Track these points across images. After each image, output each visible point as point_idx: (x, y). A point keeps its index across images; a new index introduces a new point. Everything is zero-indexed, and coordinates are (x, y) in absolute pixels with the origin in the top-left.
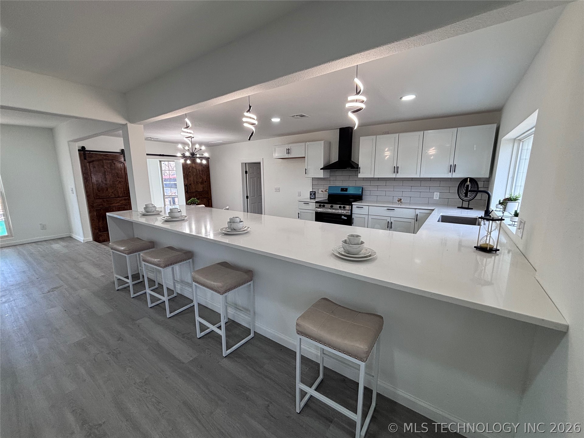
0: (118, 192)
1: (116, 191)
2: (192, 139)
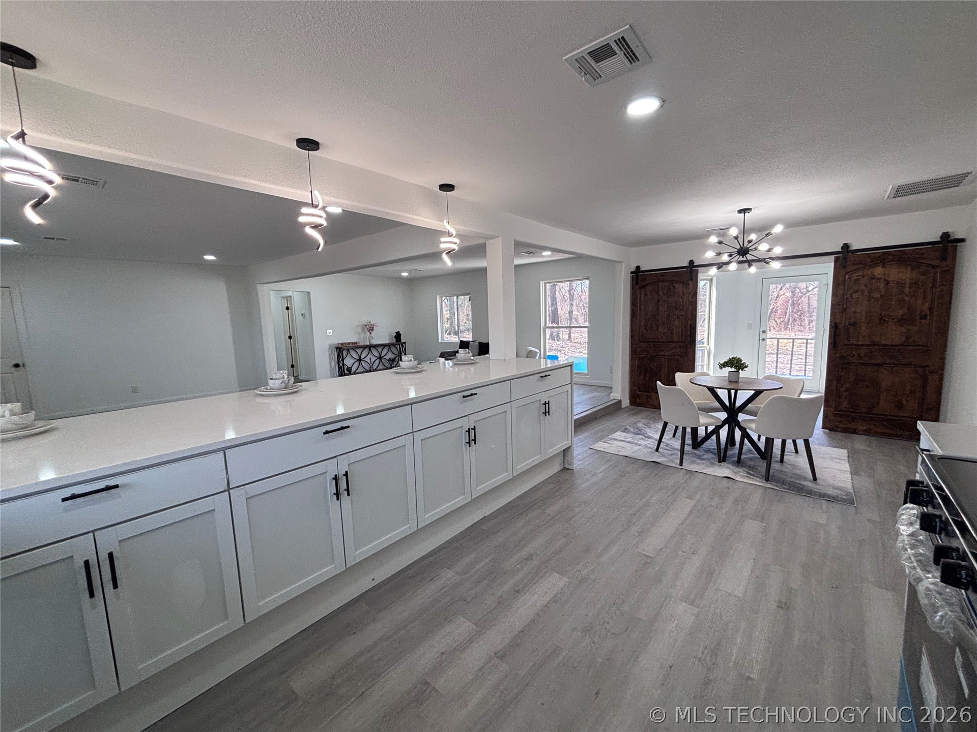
2: (746, 214)
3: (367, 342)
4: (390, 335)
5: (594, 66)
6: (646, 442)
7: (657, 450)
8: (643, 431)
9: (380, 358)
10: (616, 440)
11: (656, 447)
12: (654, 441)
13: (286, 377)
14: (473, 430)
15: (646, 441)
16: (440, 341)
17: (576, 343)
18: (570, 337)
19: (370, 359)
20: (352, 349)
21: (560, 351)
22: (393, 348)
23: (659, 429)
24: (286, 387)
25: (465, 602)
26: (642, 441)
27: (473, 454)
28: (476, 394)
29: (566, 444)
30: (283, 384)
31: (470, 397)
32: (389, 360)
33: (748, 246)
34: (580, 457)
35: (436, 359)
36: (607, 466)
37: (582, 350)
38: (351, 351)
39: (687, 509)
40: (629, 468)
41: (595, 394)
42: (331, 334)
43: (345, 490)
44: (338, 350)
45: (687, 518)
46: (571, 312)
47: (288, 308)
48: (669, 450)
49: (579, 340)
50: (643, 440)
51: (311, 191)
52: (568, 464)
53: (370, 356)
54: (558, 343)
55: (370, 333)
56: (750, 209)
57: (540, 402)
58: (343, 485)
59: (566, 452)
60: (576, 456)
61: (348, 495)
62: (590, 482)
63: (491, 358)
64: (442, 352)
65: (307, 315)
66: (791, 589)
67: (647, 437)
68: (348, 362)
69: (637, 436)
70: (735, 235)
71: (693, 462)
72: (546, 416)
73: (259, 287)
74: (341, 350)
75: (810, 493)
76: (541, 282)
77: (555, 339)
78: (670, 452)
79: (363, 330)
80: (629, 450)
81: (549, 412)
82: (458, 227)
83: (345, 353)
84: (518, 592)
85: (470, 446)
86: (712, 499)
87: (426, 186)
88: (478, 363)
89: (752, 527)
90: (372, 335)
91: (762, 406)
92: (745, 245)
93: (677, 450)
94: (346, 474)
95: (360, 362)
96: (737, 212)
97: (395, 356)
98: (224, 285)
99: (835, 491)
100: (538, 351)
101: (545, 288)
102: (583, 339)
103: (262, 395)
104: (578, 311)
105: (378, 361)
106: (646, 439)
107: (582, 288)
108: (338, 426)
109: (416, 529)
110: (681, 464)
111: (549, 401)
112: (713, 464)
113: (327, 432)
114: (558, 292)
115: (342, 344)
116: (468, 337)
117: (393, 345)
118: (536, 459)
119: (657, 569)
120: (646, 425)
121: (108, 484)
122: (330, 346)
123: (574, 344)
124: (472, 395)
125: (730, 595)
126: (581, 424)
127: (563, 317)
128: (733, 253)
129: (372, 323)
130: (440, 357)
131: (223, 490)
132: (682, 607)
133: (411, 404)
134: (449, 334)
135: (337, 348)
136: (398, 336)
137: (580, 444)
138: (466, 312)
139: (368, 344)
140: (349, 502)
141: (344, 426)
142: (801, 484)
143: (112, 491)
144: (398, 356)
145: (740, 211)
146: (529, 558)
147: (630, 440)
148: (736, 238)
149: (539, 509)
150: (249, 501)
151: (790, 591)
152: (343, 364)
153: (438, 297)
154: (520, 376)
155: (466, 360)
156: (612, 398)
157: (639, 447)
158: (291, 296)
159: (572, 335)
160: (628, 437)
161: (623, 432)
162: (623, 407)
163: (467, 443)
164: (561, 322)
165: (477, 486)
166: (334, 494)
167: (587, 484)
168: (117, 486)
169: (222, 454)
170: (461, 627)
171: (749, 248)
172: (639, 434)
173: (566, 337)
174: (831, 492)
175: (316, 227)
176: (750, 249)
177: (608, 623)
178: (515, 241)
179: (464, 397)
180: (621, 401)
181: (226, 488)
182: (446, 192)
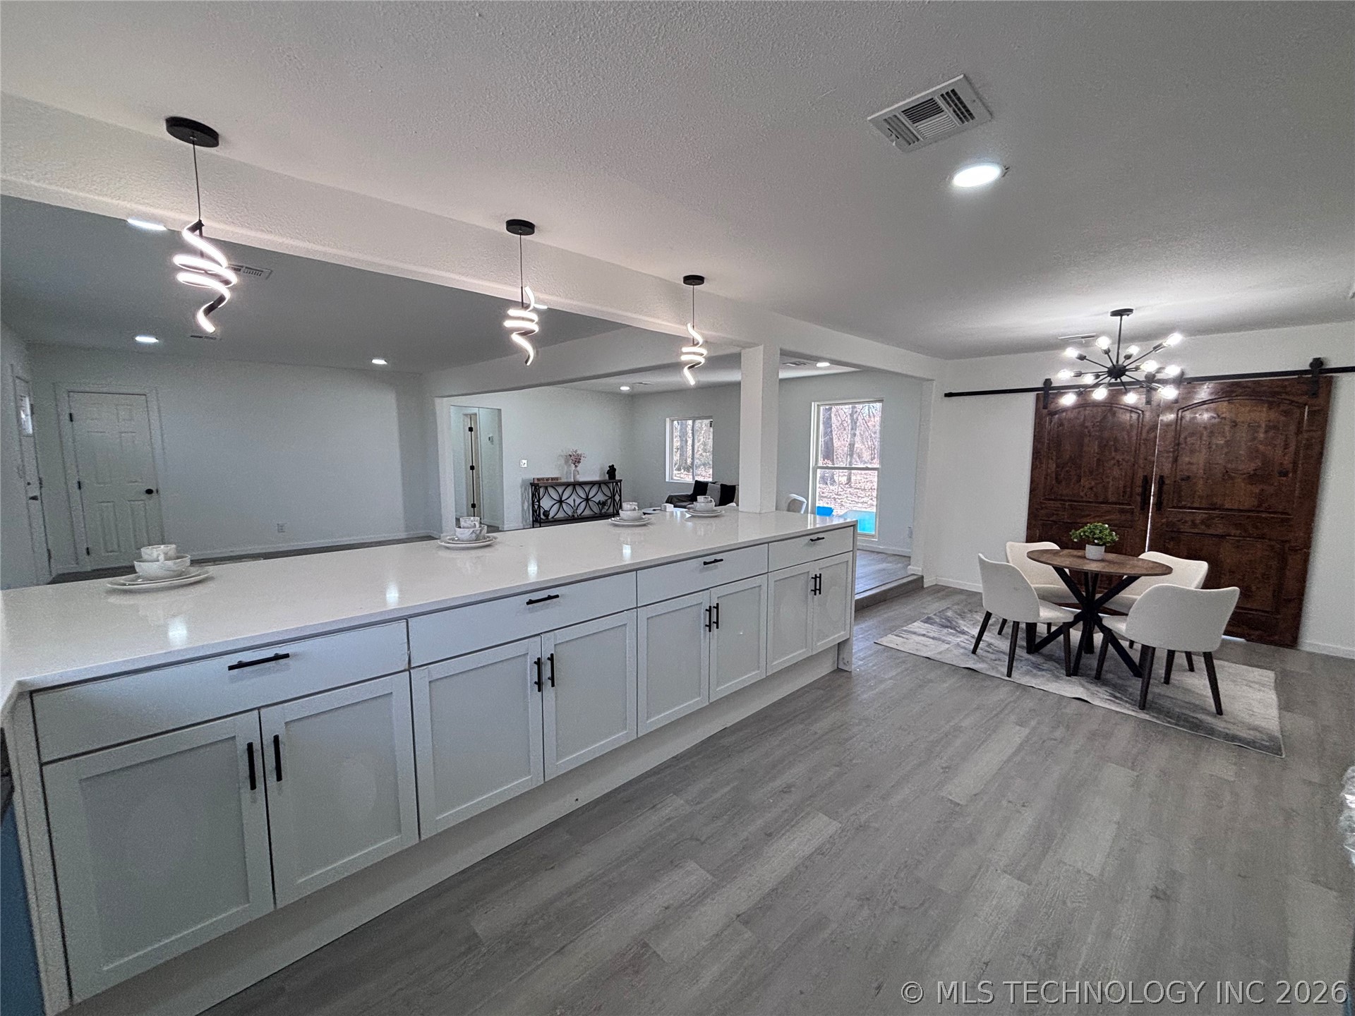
0: (1106, 488)
1: (1100, 485)
2: (1124, 317)
3: (571, 477)
4: (602, 469)
5: (911, 128)
6: (959, 639)
7: (974, 652)
8: (954, 623)
9: (587, 500)
10: (915, 633)
11: (972, 647)
12: (971, 639)
13: (478, 525)
14: (715, 610)
15: (958, 637)
16: (667, 480)
17: (859, 489)
18: (849, 479)
19: (574, 500)
20: (552, 487)
21: (835, 499)
22: (604, 488)
23: (979, 621)
24: (477, 539)
25: (698, 842)
26: (953, 638)
27: (714, 642)
28: (722, 560)
29: (843, 636)
30: (474, 535)
31: (713, 564)
32: (599, 503)
33: (1125, 364)
34: (860, 655)
35: (663, 505)
36: (899, 670)
37: (865, 499)
38: (550, 489)
39: (1018, 740)
40: (932, 676)
41: (884, 565)
42: (526, 466)
43: (549, 678)
44: (533, 487)
45: (1015, 754)
46: (852, 445)
47: (471, 429)
48: (992, 653)
49: (863, 485)
50: (954, 636)
51: (522, 288)
52: (845, 664)
53: (574, 496)
54: (832, 487)
55: (576, 466)
56: (1130, 311)
57: (808, 575)
58: (547, 673)
59: (841, 646)
60: (856, 652)
61: (553, 685)
62: (874, 692)
63: (740, 510)
64: (669, 496)
65: (496, 440)
66: (1175, 872)
67: (959, 632)
68: (546, 503)
69: (945, 630)
70: (1105, 348)
71: (1027, 673)
72: (815, 594)
73: (438, 401)
74: (537, 488)
75: (1211, 731)
76: (813, 403)
77: (828, 482)
78: (993, 657)
79: (566, 462)
80: (931, 649)
81: (820, 590)
82: (706, 332)
83: (542, 490)
84: (770, 835)
85: (710, 631)
86: (1054, 728)
87: (667, 278)
88: (723, 516)
89: (1116, 777)
90: (578, 468)
91: (1138, 598)
92: (1120, 363)
93: (1004, 653)
94: (551, 658)
95: (561, 504)
96: (1109, 314)
97: (607, 498)
98: (394, 396)
99: (1251, 732)
100: (805, 500)
101: (817, 412)
102: (868, 484)
103: (448, 548)
104: (863, 443)
105: (584, 503)
106: (958, 634)
107: (872, 413)
108: (544, 594)
109: (635, 737)
110: (1009, 675)
111: (820, 575)
112: (1058, 677)
113: (530, 602)
114: (835, 415)
115: (538, 479)
116: (706, 476)
117: (605, 483)
118: (799, 654)
119: (968, 822)
120: (960, 615)
121: (278, 652)
122: (523, 481)
123: (855, 490)
124: (716, 561)
125: (1079, 871)
126: (865, 607)
127: (841, 452)
128: (1100, 374)
129: (579, 452)
130: (667, 502)
131: (403, 669)
132: (1006, 880)
133: (636, 570)
134: (679, 469)
135: (532, 484)
136: (612, 471)
137: (860, 636)
138: (702, 440)
139: (572, 480)
140: (553, 695)
141: (552, 595)
142: (1197, 718)
143: (282, 661)
144: (611, 498)
145: (1115, 313)
146: (787, 790)
147: (936, 635)
148: (1107, 352)
149: (801, 723)
150: (432, 684)
151: (1173, 874)
152: (539, 506)
153: (668, 420)
154: (782, 538)
155: (707, 511)
156: (910, 572)
157: (947, 646)
158: (476, 414)
159: (853, 478)
160: (933, 630)
161: (925, 622)
162: (925, 586)
163: (706, 626)
164: (837, 458)
165: (718, 686)
166: (536, 683)
167: (871, 693)
168: (287, 656)
169: (403, 624)
170: (691, 876)
171: (1125, 367)
172: (947, 627)
173: (844, 480)
174: (1244, 734)
175: (525, 334)
176: (1127, 368)
177: (895, 891)
178: (781, 350)
179: (705, 563)
180: (922, 577)
181: (407, 667)
182: (692, 286)
